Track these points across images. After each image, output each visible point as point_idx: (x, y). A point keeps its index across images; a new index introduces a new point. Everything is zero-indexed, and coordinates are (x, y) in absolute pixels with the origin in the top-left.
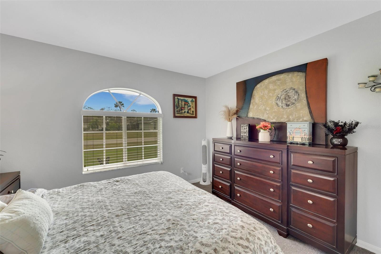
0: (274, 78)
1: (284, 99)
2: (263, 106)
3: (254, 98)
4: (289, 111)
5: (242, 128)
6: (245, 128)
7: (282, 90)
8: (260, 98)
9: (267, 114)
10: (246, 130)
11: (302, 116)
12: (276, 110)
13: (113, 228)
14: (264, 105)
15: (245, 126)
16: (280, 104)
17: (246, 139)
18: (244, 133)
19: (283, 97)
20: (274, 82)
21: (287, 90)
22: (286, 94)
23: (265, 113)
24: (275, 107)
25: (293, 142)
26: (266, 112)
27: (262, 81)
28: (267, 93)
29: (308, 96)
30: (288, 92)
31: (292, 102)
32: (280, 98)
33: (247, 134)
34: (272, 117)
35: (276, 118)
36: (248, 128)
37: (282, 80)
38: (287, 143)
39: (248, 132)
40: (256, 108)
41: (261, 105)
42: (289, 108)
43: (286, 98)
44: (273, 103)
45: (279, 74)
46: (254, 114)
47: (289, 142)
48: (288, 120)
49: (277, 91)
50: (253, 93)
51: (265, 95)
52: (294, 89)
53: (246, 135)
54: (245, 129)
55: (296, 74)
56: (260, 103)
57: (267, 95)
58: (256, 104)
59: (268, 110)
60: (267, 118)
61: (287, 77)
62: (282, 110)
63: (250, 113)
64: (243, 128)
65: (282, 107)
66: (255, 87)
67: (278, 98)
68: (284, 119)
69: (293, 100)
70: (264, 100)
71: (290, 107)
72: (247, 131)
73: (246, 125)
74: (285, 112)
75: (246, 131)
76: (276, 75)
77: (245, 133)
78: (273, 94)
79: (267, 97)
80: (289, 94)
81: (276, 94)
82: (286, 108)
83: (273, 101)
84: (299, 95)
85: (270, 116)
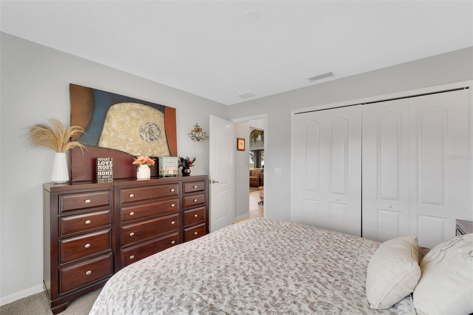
0: (137, 106)
1: (148, 133)
2: (123, 135)
3: (109, 121)
4: (153, 146)
5: (100, 163)
6: (107, 164)
7: (146, 123)
8: (120, 124)
9: (130, 146)
10: (108, 166)
11: (164, 151)
12: (140, 143)
13: (317, 250)
14: (125, 134)
15: (107, 161)
16: (144, 137)
17: (108, 179)
18: (105, 171)
19: (147, 130)
20: (137, 110)
21: (150, 124)
22: (150, 128)
23: (127, 144)
24: (139, 139)
25: (168, 175)
26: (129, 144)
27: (122, 103)
28: (129, 120)
29: (167, 135)
30: (151, 126)
31: (155, 138)
32: (144, 130)
33: (110, 172)
34: (136, 150)
35: (141, 151)
36: (112, 164)
37: (145, 112)
38: (163, 176)
39: (112, 170)
40: (113, 136)
41: (121, 133)
42: (153, 143)
43: (150, 132)
44: (137, 134)
45: (142, 104)
46: (111, 144)
47: (165, 175)
48: (152, 154)
49: (140, 122)
50: (108, 113)
51: (126, 122)
52: (156, 126)
53: (108, 174)
54: (105, 165)
55: (157, 111)
56: (120, 130)
57: (129, 122)
58: (114, 130)
59: (130, 141)
60: (130, 150)
61: (150, 111)
62: (146, 143)
63: (103, 141)
64: (103, 163)
65: (147, 140)
66: (111, 106)
67: (142, 130)
68: (149, 153)
69: (156, 135)
70: (125, 128)
71: (153, 141)
72: (111, 168)
73: (109, 158)
74: (149, 146)
75: (108, 168)
76: (139, 103)
77: (107, 171)
78: (136, 124)
79: (129, 126)
80: (152, 129)
81: (139, 124)
82: (150, 143)
83: (136, 132)
84: (160, 132)
85: (134, 149)
